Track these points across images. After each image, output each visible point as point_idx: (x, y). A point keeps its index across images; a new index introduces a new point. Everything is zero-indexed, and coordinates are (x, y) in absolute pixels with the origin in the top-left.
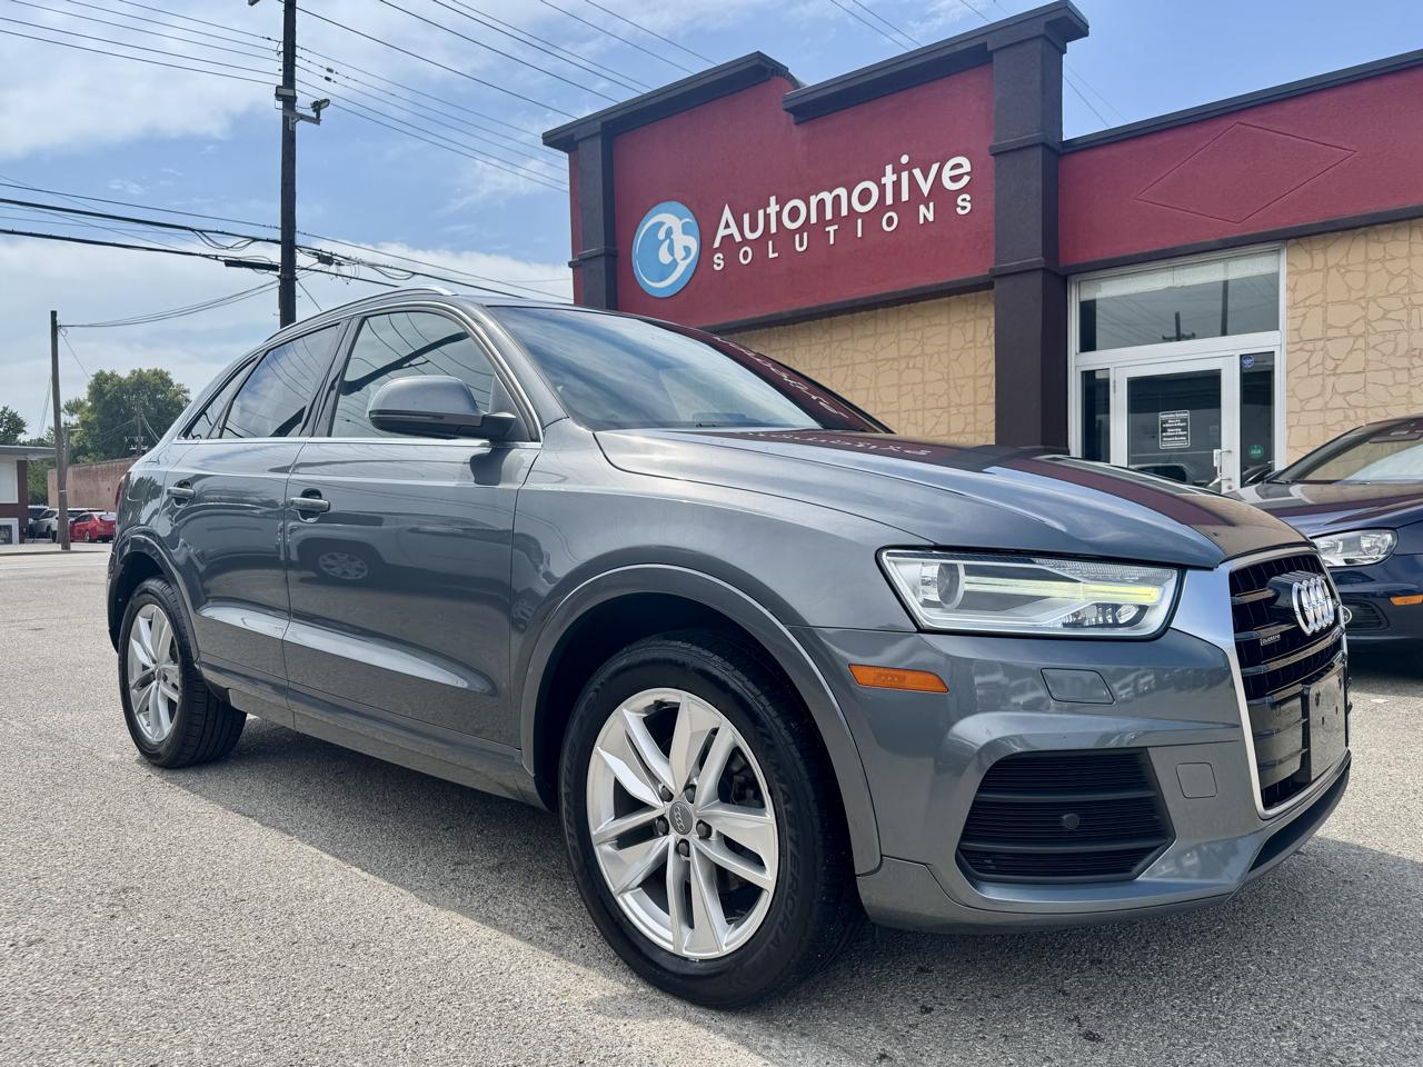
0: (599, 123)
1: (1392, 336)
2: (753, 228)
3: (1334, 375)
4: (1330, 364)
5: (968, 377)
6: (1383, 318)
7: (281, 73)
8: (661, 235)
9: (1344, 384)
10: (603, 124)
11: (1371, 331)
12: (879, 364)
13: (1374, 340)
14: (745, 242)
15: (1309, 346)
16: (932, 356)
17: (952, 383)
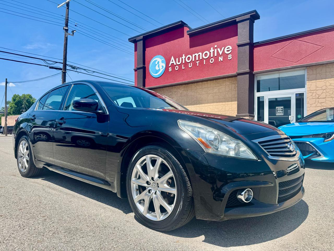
0: (142, 36)
1: (332, 90)
2: (179, 62)
3: (318, 98)
4: (317, 96)
5: (230, 98)
6: (330, 85)
7: (65, 24)
8: (156, 63)
9: (321, 100)
10: (143, 37)
11: (327, 88)
12: (208, 94)
13: (328, 91)
14: (177, 65)
15: (312, 92)
16: (221, 93)
17: (226, 99)
